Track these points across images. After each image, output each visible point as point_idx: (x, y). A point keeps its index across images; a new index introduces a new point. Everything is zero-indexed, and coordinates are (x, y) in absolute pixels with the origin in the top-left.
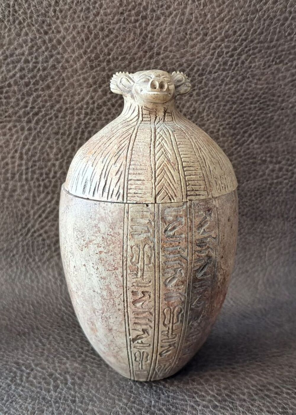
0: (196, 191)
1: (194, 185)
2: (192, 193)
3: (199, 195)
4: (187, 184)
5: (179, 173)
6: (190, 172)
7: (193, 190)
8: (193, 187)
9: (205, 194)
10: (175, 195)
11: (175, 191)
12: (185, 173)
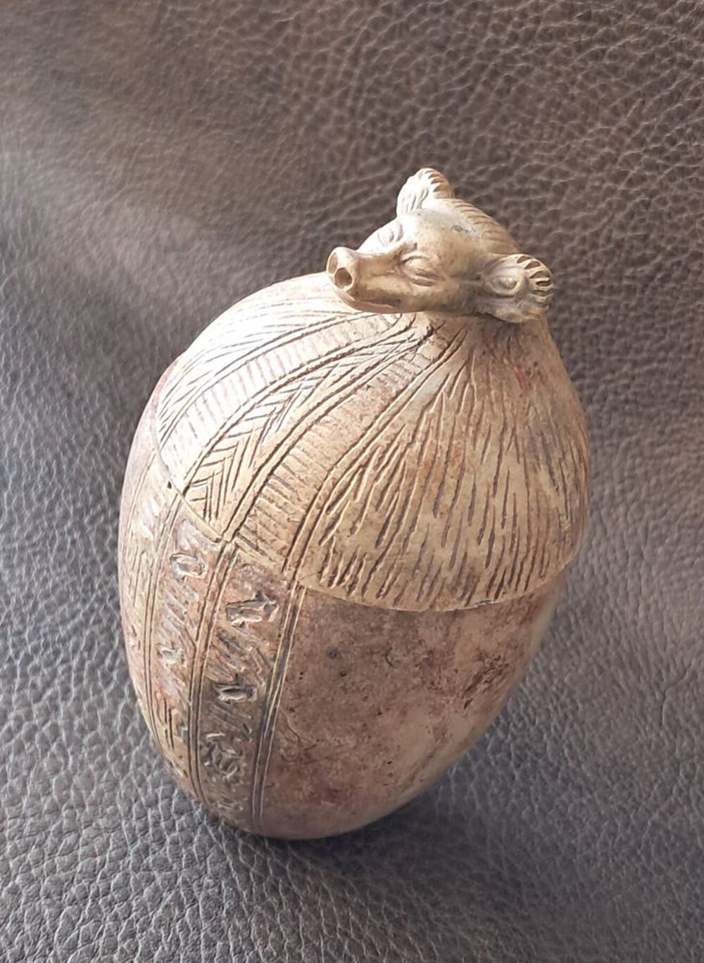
0: (260, 538)
1: (264, 526)
2: (250, 537)
3: (263, 553)
4: (252, 512)
5: (255, 477)
6: (276, 494)
7: (254, 532)
8: (259, 526)
9: (278, 560)
10: (217, 514)
11: (221, 503)
12: (266, 488)
